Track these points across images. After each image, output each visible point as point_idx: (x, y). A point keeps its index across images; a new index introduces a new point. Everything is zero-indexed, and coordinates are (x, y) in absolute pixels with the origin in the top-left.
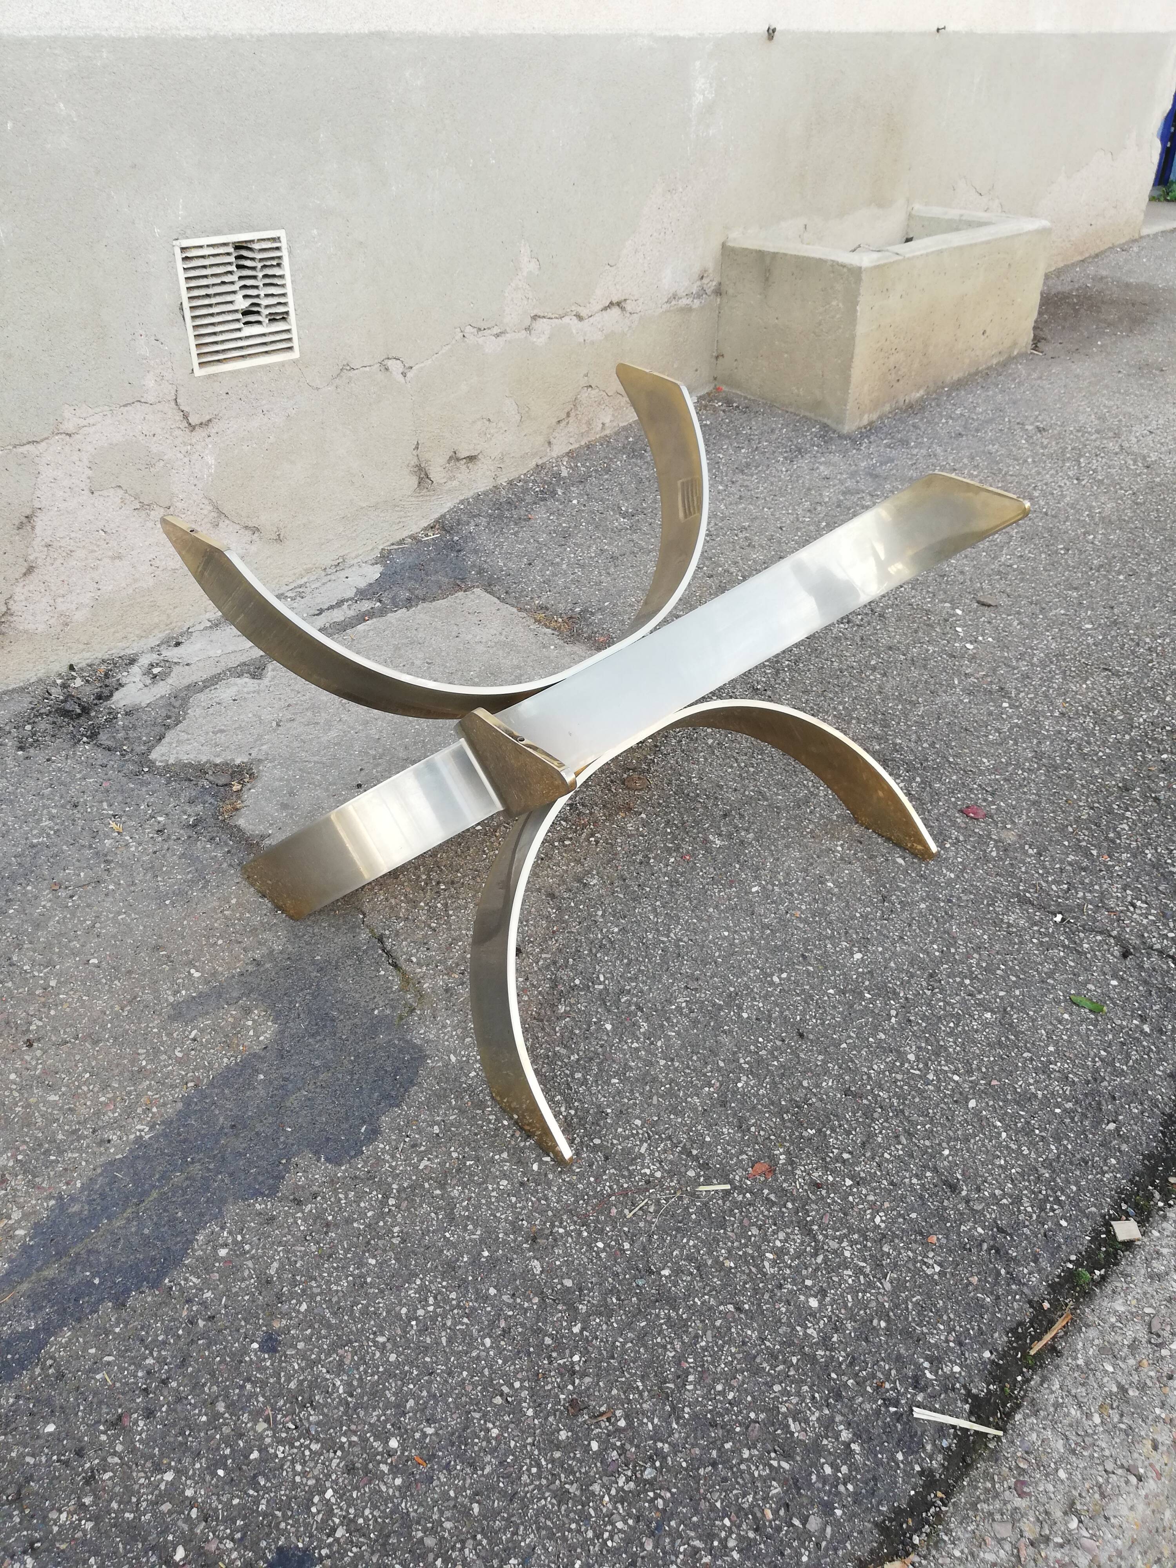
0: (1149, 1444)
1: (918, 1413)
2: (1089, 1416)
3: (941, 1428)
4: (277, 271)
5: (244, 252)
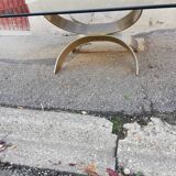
3: (41, 106)
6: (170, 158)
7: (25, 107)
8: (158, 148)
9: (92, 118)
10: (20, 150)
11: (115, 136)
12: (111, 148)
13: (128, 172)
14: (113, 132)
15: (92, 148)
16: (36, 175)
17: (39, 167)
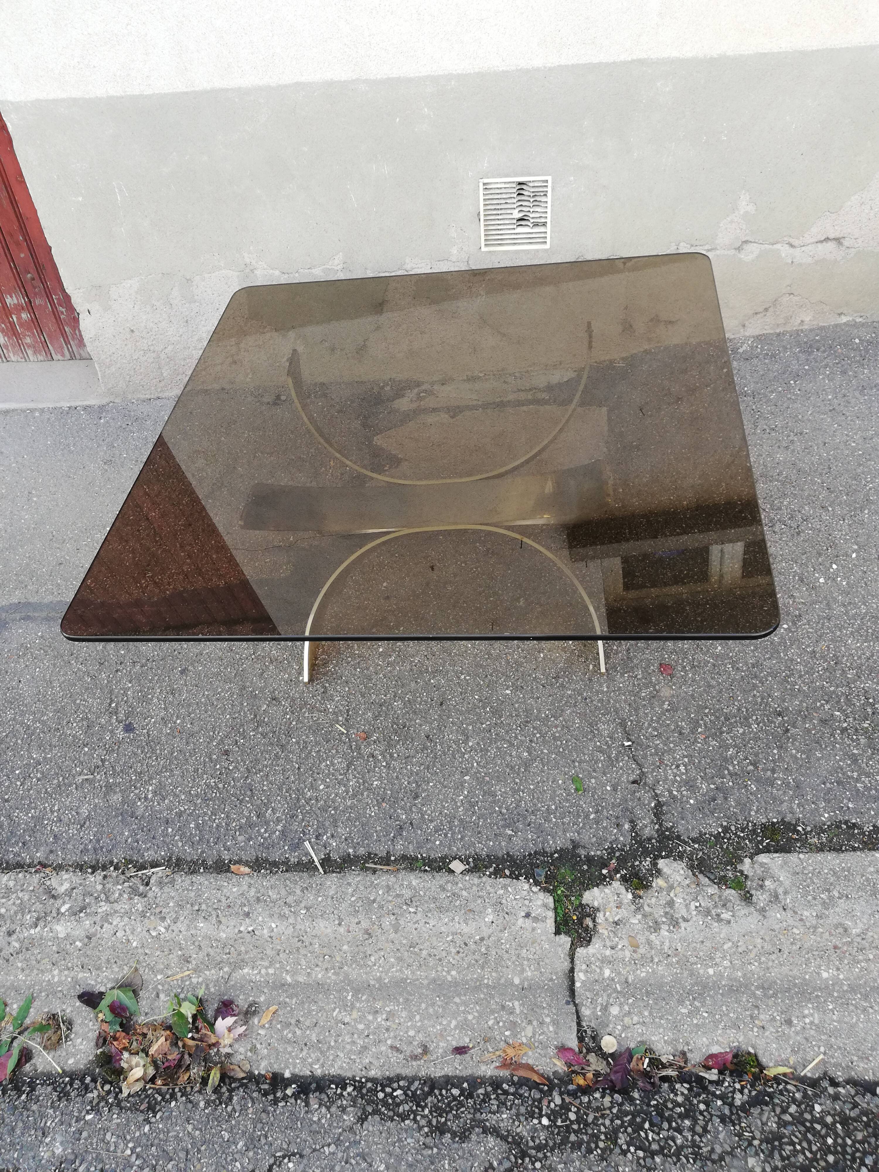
0: (357, 920)
1: (307, 843)
2: (353, 896)
3: (307, 854)
4: (543, 199)
5: (524, 187)
7: (257, 865)
9: (488, 888)
10: (293, 1021)
11: (565, 940)
12: (556, 973)
13: (614, 1046)
14: (557, 932)
15: (502, 981)
16: (373, 1102)
17: (372, 1073)
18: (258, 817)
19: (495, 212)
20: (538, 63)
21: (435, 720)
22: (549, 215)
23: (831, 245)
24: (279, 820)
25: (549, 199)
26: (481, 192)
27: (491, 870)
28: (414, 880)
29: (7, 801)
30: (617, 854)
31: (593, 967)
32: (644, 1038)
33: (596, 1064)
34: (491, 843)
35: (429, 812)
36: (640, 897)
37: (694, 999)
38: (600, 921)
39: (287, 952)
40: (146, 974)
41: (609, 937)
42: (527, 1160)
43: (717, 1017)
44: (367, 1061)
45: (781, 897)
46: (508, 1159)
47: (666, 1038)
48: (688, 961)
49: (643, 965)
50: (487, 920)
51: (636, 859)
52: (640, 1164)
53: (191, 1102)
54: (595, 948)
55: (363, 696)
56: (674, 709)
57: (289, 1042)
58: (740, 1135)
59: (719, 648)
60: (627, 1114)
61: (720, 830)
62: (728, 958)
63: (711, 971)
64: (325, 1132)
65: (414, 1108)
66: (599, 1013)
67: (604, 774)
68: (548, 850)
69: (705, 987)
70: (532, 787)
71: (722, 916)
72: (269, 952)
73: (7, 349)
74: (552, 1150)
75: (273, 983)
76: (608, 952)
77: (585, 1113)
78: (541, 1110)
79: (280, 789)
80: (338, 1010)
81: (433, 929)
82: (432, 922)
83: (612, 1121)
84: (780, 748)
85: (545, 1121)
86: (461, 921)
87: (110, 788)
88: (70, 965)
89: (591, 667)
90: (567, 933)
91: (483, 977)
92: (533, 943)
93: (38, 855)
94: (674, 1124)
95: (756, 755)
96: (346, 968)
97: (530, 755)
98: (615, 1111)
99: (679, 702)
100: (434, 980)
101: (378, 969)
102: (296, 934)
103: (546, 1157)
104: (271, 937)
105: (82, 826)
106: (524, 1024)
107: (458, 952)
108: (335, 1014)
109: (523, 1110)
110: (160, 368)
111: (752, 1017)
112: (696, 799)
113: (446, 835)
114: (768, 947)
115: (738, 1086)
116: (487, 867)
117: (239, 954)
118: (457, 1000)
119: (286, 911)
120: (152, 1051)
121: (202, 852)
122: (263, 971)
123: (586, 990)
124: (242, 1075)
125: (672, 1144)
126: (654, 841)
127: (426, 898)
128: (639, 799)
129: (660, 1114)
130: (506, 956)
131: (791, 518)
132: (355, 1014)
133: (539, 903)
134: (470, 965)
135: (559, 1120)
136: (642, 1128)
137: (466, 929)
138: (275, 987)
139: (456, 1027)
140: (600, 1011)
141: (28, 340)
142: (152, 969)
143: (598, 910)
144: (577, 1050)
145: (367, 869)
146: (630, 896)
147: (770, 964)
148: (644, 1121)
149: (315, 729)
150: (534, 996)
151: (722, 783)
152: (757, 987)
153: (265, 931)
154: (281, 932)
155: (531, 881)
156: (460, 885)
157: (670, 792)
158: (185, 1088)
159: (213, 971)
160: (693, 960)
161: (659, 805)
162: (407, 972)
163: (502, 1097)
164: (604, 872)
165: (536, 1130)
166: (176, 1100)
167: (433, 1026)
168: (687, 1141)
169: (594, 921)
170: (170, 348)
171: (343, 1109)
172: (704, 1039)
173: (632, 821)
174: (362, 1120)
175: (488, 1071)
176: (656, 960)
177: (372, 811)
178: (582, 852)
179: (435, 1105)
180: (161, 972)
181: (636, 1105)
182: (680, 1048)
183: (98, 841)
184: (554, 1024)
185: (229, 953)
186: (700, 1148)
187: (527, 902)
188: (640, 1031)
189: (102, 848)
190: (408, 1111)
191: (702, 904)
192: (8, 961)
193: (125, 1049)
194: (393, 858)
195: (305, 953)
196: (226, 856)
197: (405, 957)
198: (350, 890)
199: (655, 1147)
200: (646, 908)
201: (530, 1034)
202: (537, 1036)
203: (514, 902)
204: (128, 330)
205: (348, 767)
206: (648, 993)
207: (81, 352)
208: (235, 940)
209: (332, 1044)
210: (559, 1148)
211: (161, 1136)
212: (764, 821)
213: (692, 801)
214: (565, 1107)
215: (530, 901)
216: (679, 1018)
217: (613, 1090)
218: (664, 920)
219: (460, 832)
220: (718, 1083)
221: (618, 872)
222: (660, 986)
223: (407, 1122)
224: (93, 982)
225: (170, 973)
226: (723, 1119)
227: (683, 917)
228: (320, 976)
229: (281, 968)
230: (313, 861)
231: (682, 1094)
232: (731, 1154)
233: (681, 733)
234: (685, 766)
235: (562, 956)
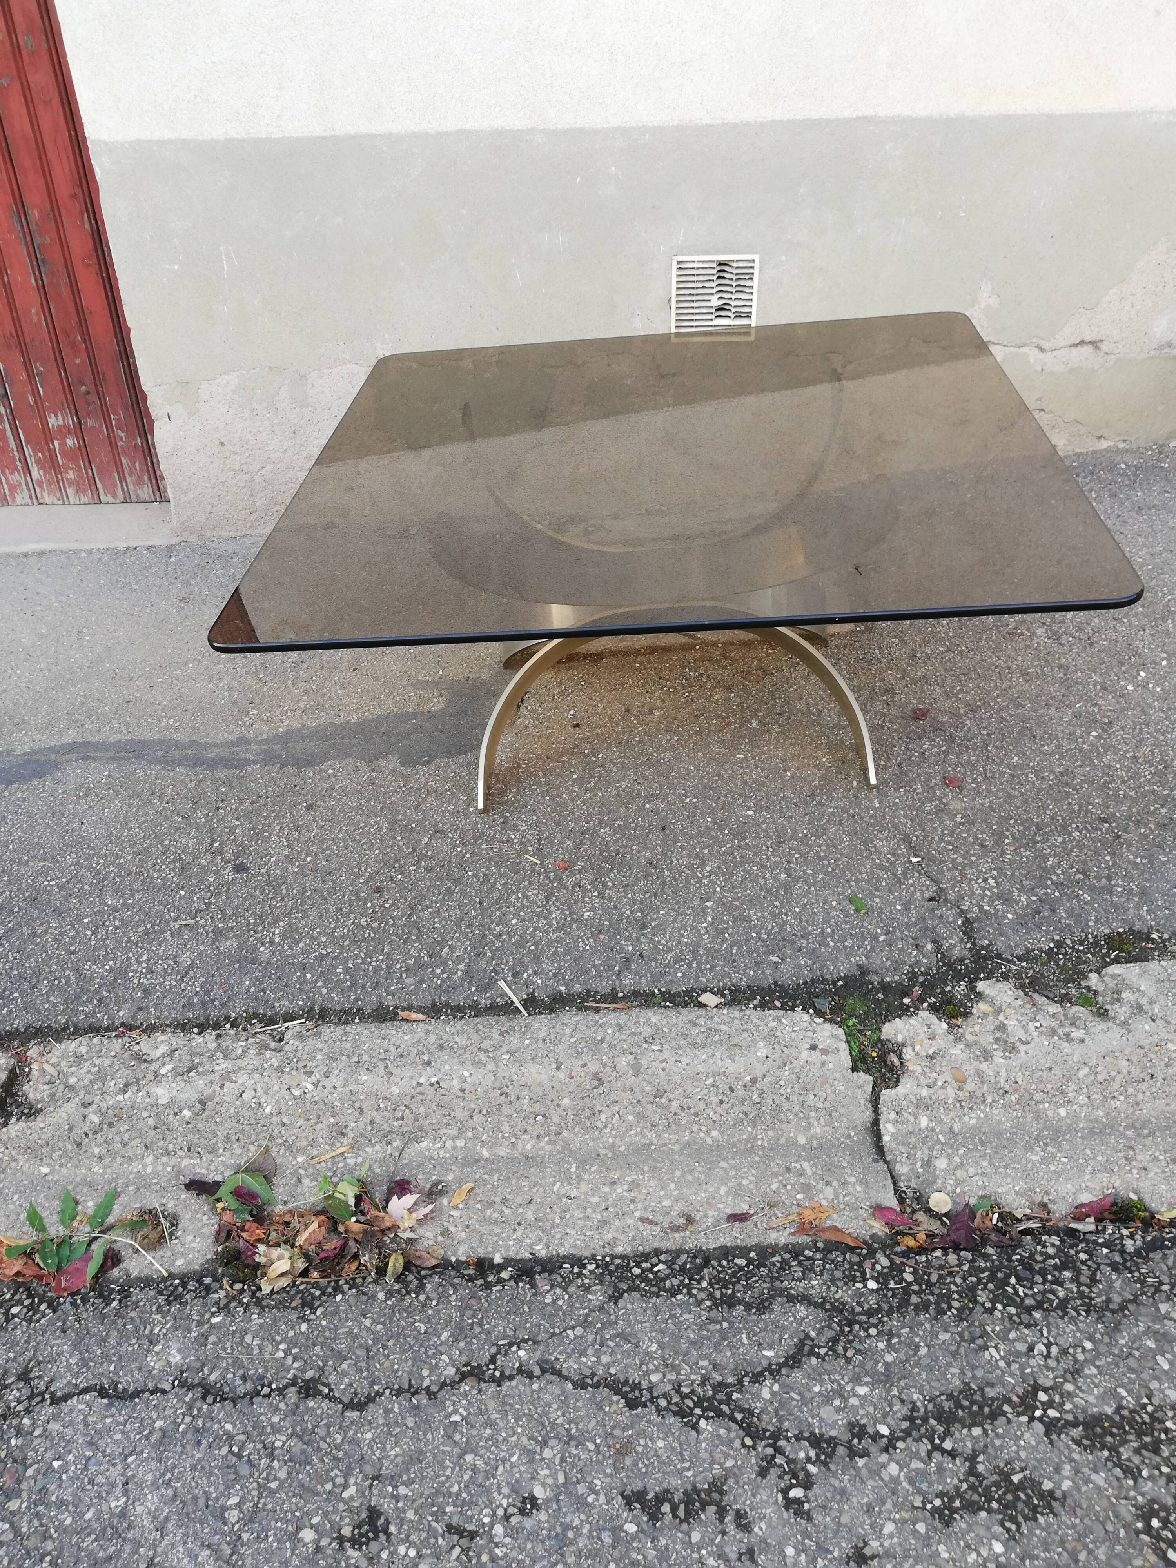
0: (581, 1063)
1: (502, 983)
2: (571, 1036)
3: (503, 995)
4: (748, 283)
5: (726, 268)
6: (1072, 1129)
7: (434, 1011)
8: (1027, 1101)
9: (755, 1020)
10: (498, 1200)
11: (865, 1080)
12: (855, 1128)
13: (947, 1204)
14: (854, 1069)
15: (782, 1141)
16: (627, 1278)
17: (619, 1250)
18: (431, 956)
19: (689, 298)
20: (748, 116)
21: (657, 845)
22: (754, 303)
23: (1087, 350)
24: (459, 959)
25: (755, 283)
26: (675, 272)
27: (756, 1002)
28: (654, 1016)
29: (73, 953)
30: (921, 979)
31: (905, 1115)
32: (987, 1192)
33: (926, 1224)
34: (752, 972)
35: (663, 942)
36: (959, 1027)
37: (1046, 1145)
38: (908, 1057)
39: (484, 1112)
40: (280, 1156)
41: (924, 1074)
42: (857, 1327)
43: (1081, 1161)
44: (610, 1236)
45: (1146, 1007)
46: (829, 1327)
47: (1017, 1188)
48: (1032, 1099)
49: (971, 1108)
50: (759, 1054)
51: (946, 985)
52: (1014, 1322)
53: (364, 1294)
54: (906, 1087)
55: (558, 824)
56: (969, 821)
57: (495, 1222)
58: (1142, 1282)
59: (1016, 758)
60: (983, 1270)
61: (1052, 945)
62: (1085, 1090)
63: (1063, 1112)
64: (564, 1314)
65: (687, 1281)
66: (920, 1170)
67: (891, 892)
68: (828, 977)
69: (1057, 1131)
70: (797, 910)
71: (1072, 1035)
72: (459, 1114)
73: (41, 487)
74: (889, 1313)
75: (464, 1158)
76: (925, 1092)
77: (925, 1273)
78: (864, 1273)
79: (458, 925)
80: (559, 1184)
81: (688, 1068)
82: (685, 1061)
83: (964, 1279)
84: (1113, 854)
85: (872, 1285)
86: (724, 1057)
87: (219, 934)
88: (171, 1147)
89: (855, 783)
90: (868, 1071)
91: (755, 1138)
92: (823, 1084)
93: (121, 1014)
94: (1049, 1277)
95: (1085, 863)
96: (565, 1133)
97: (789, 876)
98: (966, 1268)
99: (974, 815)
100: (688, 1145)
101: (610, 1134)
102: (498, 1084)
103: (881, 1321)
104: (463, 1090)
105: (182, 978)
106: (820, 1186)
107: (721, 1102)
108: (555, 1188)
109: (838, 1274)
110: (252, 495)
111: (1127, 1159)
112: (1015, 913)
113: (690, 966)
114: (1136, 1072)
115: (1125, 1232)
116: (750, 1000)
117: (416, 1120)
118: (723, 1164)
119: (482, 1057)
120: (300, 1240)
121: (356, 1000)
122: (449, 1144)
123: (898, 1144)
124: (434, 1262)
125: (1053, 1297)
126: (967, 961)
127: (673, 1035)
128: (941, 917)
129: (1030, 1269)
130: (786, 1106)
131: (1079, 630)
132: (584, 1187)
133: (827, 1034)
134: (737, 1121)
135: (892, 1282)
136: (1008, 1284)
137: (731, 1067)
138: (465, 1164)
139: (727, 1194)
140: (922, 1166)
141: (71, 475)
142: (290, 1148)
143: (903, 1045)
144: (898, 1209)
145: (587, 1009)
146: (945, 1026)
147: (1140, 1097)
148: (1008, 1276)
149: (498, 860)
150: (829, 1156)
151: (1045, 894)
152: (1127, 1128)
153: (455, 1082)
154: (477, 1082)
155: (811, 1011)
156: (716, 1019)
157: (981, 908)
158: (354, 1279)
159: (378, 1148)
160: (1038, 1096)
161: (967, 922)
162: (651, 1135)
163: (808, 1263)
164: (906, 1001)
165: (862, 1294)
166: (343, 1293)
167: (696, 1194)
168: (1072, 1292)
169: (900, 1057)
170: (269, 468)
171: (587, 1289)
172: (1069, 1186)
173: (934, 942)
174: (616, 1297)
175: (781, 1238)
176: (989, 1100)
177: (586, 945)
178: (875, 979)
179: (714, 1278)
180: (303, 1151)
181: (993, 1261)
182: (1038, 1199)
183: (207, 993)
184: (861, 1183)
185: (402, 1119)
186: (1091, 1299)
187: (810, 1034)
188: (980, 1183)
189: (213, 1001)
190: (678, 1286)
191: (1044, 1024)
192: (79, 1145)
193: (259, 1240)
194: (620, 995)
195: (509, 1112)
196: (390, 1002)
197: (649, 1113)
198: (568, 1031)
199: (1029, 1302)
200: (969, 1037)
201: (831, 1196)
202: (841, 1198)
203: (793, 1035)
204: (217, 442)
205: (548, 898)
206: (983, 1143)
207: (139, 492)
208: (413, 1097)
209: (558, 1221)
210: (898, 1311)
211: (327, 1334)
212: (1107, 931)
213: (1010, 916)
214: (896, 1270)
215: (814, 1032)
216: (1029, 1165)
217: (957, 1248)
218: (995, 1047)
219: (707, 962)
220: (1097, 1232)
221: (925, 1001)
222: (999, 1134)
223: (679, 1297)
224: (203, 1171)
225: (315, 1153)
226: (1114, 1267)
227: (1020, 1040)
228: (529, 1147)
229: (475, 1137)
230: (512, 1002)
231: (1053, 1245)
232: (1135, 1300)
233: (982, 846)
234: (995, 878)
235: (862, 1101)
